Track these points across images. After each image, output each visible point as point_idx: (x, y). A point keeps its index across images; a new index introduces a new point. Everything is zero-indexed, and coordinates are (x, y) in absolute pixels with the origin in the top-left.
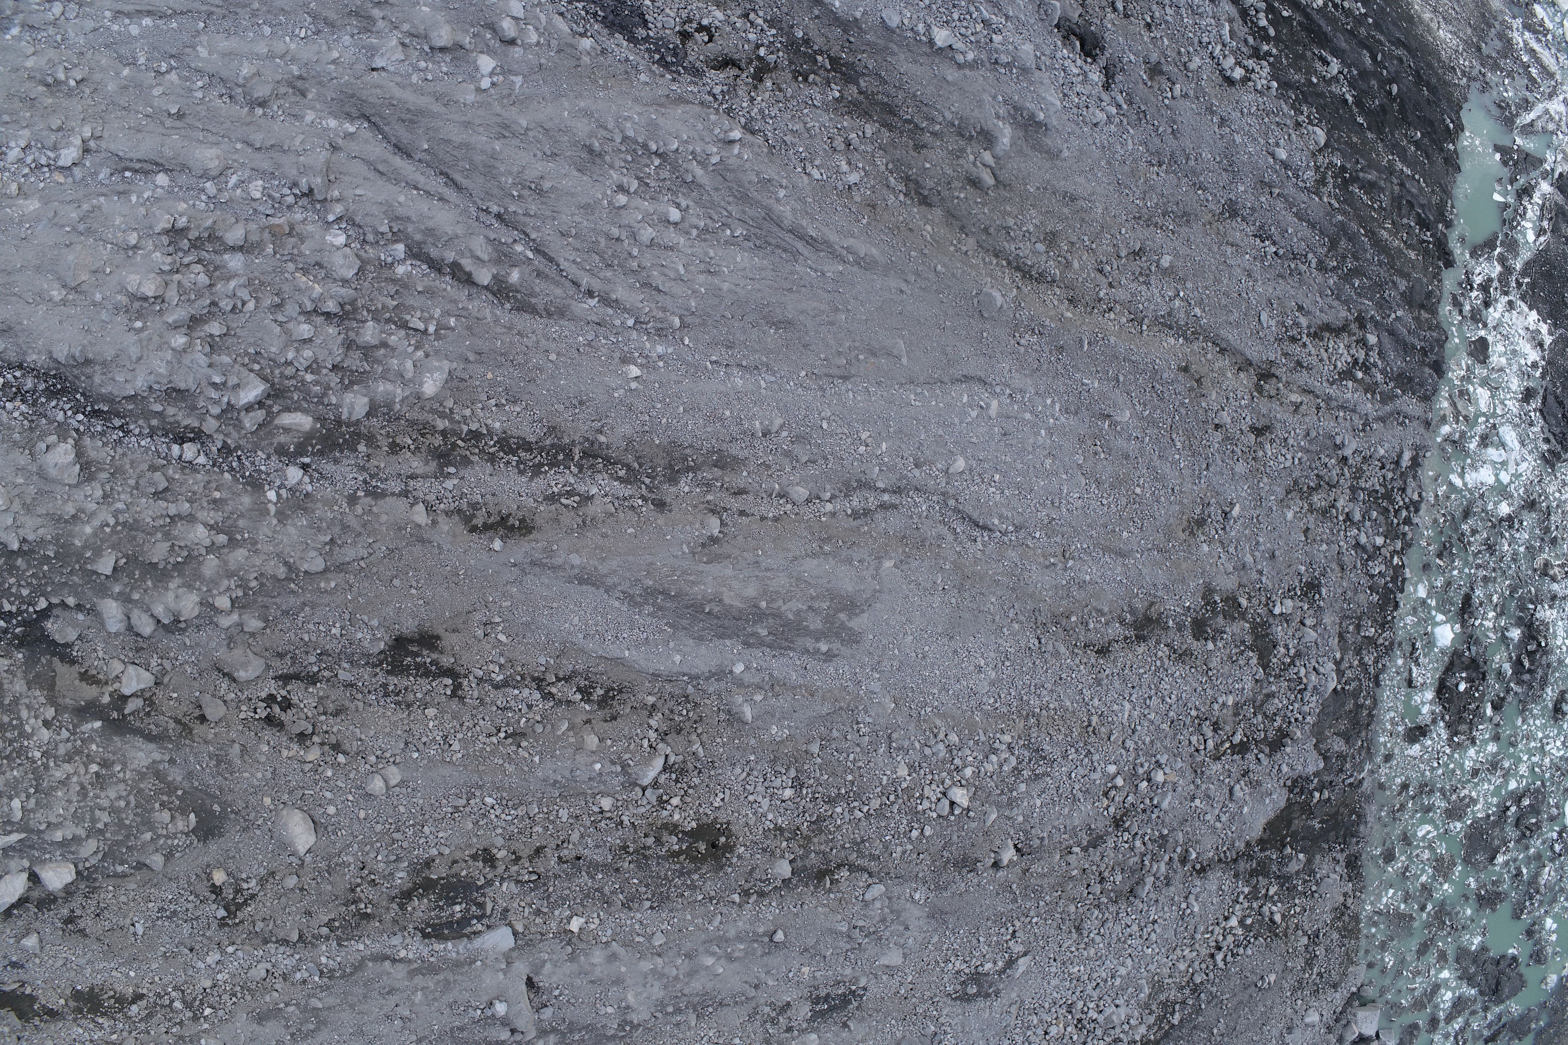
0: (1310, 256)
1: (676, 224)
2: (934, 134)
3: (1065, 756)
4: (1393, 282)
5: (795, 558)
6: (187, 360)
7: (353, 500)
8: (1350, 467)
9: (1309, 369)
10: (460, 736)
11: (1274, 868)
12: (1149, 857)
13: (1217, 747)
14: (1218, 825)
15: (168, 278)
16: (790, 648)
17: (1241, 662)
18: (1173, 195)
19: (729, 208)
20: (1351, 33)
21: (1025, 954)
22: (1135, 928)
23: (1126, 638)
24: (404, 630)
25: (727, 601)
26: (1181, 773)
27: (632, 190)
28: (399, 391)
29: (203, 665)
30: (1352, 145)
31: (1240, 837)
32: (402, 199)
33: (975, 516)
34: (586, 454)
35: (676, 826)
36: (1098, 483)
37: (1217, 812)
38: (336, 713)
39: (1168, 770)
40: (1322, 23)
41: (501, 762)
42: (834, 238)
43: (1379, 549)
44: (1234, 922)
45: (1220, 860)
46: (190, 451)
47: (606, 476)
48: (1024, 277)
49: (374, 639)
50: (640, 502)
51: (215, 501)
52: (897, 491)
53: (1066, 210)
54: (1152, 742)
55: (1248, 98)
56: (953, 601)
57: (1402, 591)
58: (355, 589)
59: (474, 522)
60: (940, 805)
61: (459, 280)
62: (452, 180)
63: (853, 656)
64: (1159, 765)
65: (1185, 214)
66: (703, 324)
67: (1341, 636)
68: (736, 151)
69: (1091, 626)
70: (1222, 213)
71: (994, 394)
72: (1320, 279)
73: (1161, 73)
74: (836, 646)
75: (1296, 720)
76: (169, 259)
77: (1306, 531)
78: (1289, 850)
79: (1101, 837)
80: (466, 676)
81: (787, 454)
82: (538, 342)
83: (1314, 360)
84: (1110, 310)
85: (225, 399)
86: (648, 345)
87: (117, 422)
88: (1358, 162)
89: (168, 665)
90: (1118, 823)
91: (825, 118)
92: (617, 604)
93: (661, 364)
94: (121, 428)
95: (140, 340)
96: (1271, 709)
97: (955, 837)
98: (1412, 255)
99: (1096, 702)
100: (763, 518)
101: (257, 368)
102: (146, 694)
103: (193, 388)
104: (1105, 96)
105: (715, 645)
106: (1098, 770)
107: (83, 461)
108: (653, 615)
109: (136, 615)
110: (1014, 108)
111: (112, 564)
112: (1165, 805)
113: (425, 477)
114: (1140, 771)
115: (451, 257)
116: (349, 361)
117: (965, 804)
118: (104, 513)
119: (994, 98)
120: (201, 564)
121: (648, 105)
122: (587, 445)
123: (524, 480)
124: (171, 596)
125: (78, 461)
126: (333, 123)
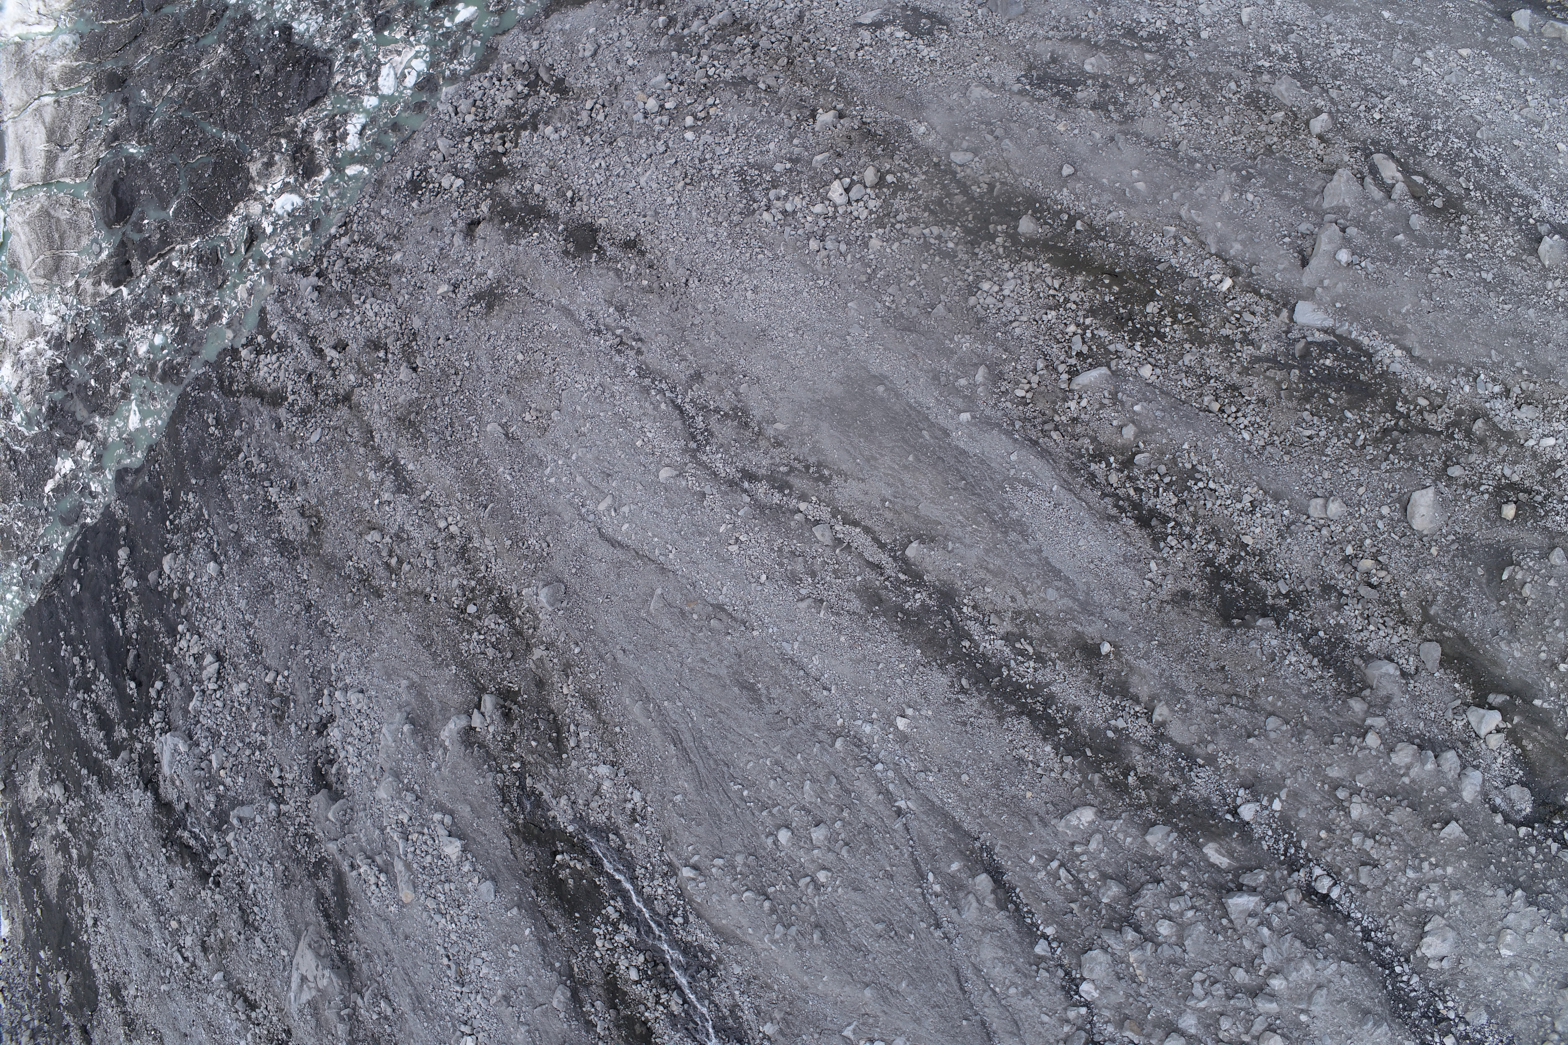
1: (787, 827)
3: (724, 171)
5: (859, 480)
6: (1280, 964)
7: (1210, 761)
10: (1239, 506)
12: (701, 42)
14: (624, 32)
16: (910, 406)
19: (731, 813)
21: (861, 25)
23: (608, 239)
25: (941, 480)
26: (630, 96)
27: (808, 879)
28: (1115, 828)
32: (1013, 991)
33: (678, 422)
34: (987, 678)
36: (551, 385)
37: (618, 44)
38: (1332, 589)
40: (105, 657)
41: (1217, 463)
42: (656, 734)
46: (1323, 885)
47: (981, 649)
49: (1263, 631)
50: (965, 609)
51: (1330, 830)
54: (639, 138)
55: (213, 635)
56: (742, 362)
60: (859, 196)
61: (1005, 891)
62: (959, 981)
63: (859, 368)
64: (646, 115)
65: (330, 567)
66: (817, 727)
68: (696, 858)
69: (633, 267)
71: (597, 515)
72: (245, 441)
74: (868, 385)
81: (811, 573)
82: (970, 798)
83: (294, 376)
85: (1268, 910)
86: (875, 739)
87: (1370, 946)
89: (1449, 716)
90: (711, 87)
92: (1039, 535)
93: (874, 716)
94: (1369, 940)
95: (1310, 1004)
99: (669, 200)
100: (867, 531)
101: (1224, 921)
102: (1482, 703)
103: (1289, 936)
104: (338, 712)
105: (974, 449)
106: (701, 142)
107: (1419, 931)
108: (1013, 507)
109: (1452, 775)
110: (426, 750)
111: (1447, 829)
112: (661, 77)
113: (1137, 742)
114: (665, 119)
115: (1000, 916)
116: (1143, 879)
117: (836, 184)
118: (1428, 877)
119: (438, 768)
120: (1372, 784)
121: (748, 944)
122: (981, 686)
123: (1053, 688)
124: (1414, 772)
125: (1424, 934)
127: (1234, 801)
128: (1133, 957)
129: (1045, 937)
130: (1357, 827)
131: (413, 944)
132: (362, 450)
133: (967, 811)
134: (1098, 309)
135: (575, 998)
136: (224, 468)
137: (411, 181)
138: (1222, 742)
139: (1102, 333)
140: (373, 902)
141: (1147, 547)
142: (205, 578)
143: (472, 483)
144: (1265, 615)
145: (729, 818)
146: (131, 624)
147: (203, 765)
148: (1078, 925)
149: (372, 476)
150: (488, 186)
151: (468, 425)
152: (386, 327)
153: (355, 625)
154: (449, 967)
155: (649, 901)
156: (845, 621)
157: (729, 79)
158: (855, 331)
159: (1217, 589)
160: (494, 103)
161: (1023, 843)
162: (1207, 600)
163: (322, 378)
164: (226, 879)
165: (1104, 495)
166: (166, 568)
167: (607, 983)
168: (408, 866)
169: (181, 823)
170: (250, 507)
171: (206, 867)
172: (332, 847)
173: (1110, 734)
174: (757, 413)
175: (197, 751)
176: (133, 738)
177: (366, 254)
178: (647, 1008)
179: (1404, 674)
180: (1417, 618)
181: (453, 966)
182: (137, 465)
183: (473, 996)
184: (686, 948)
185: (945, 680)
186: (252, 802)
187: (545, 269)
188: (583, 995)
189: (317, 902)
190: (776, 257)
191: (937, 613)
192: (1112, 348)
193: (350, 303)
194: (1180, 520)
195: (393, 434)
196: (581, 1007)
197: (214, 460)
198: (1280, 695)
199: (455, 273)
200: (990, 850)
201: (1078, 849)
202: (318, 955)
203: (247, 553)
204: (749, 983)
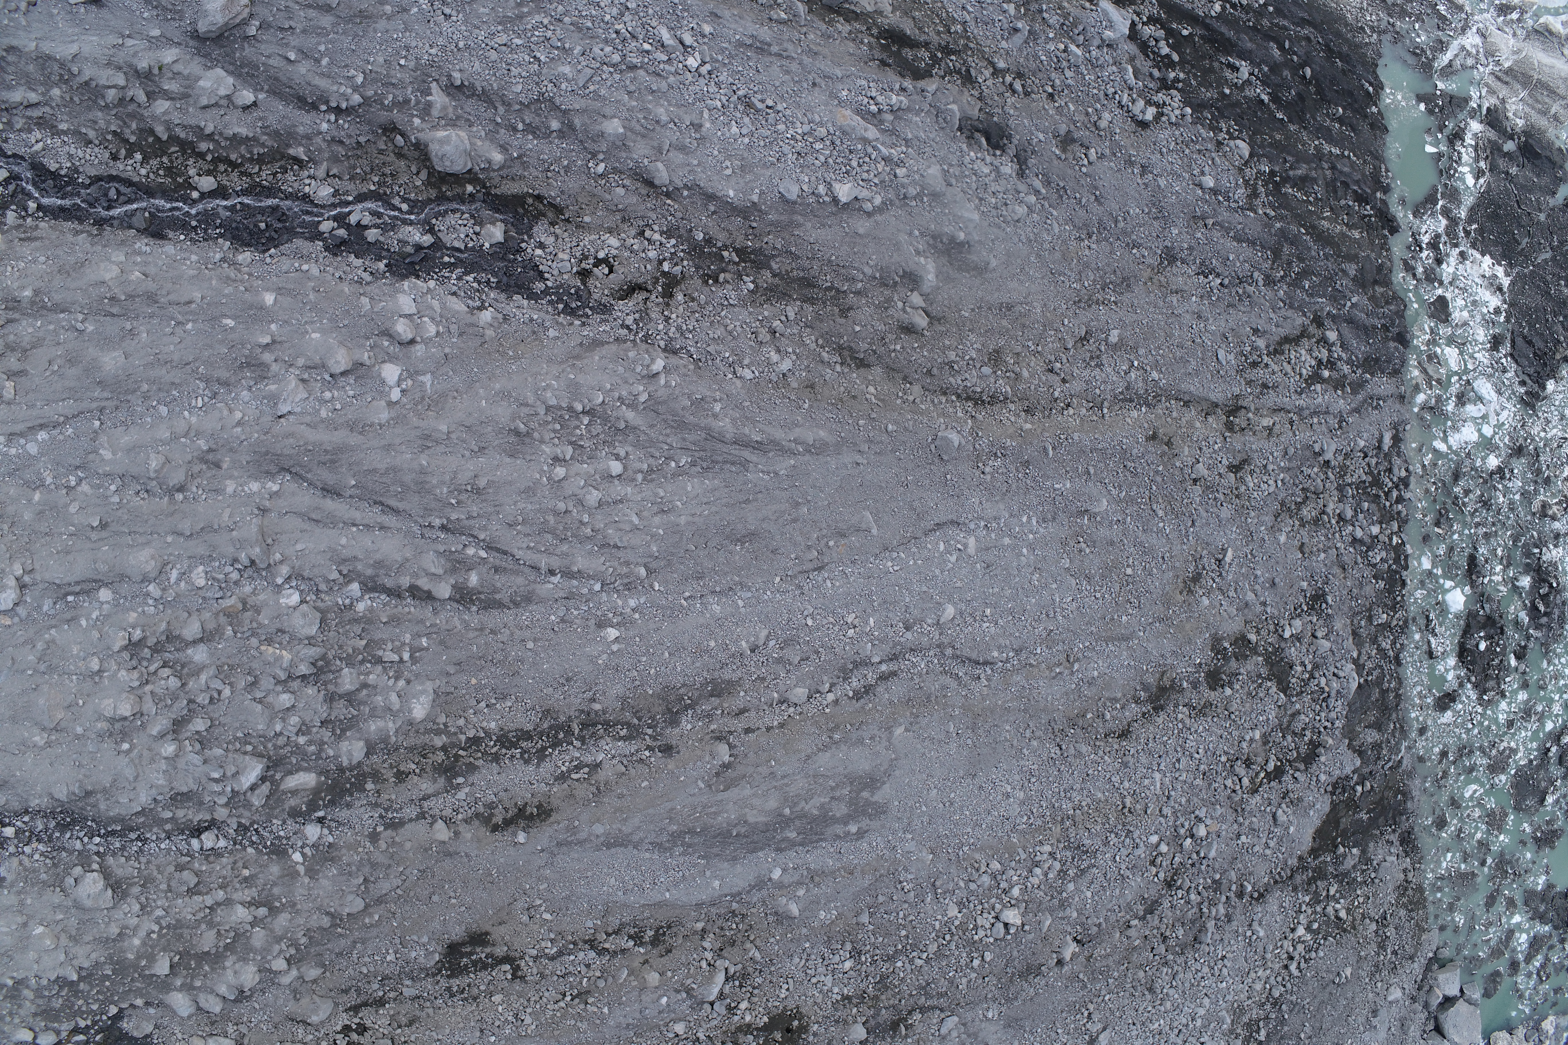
0: (1256, 274)
1: (620, 476)
2: (858, 293)
3: (1106, 843)
4: (1343, 271)
5: (808, 757)
6: (181, 764)
7: (374, 837)
8: (1333, 468)
9: (1275, 387)
10: (529, 1010)
11: (1331, 869)
12: (1206, 904)
13: (1252, 781)
14: (1268, 852)
15: (139, 692)
16: (821, 840)
17: (1261, 695)
18: (1108, 265)
19: (669, 441)
20: (1254, 28)
21: (1104, 1029)
22: (1206, 970)
23: (1144, 714)
24: (454, 937)
25: (751, 820)
26: (1222, 819)
27: (568, 457)
28: (391, 724)
29: (276, 1019)
30: (1275, 145)
31: (1291, 856)
32: (344, 541)
33: (974, 656)
34: (584, 726)
35: (749, 1025)
36: (1088, 578)
37: (1264, 840)
38: (410, 1024)
39: (1208, 822)
40: (1224, 29)
41: (573, 1022)
42: (779, 434)
43: (1377, 537)
44: (1301, 931)
45: (1276, 882)
46: (208, 840)
47: (608, 740)
48: (976, 404)
49: (428, 954)
50: (647, 753)
51: (246, 879)
52: (894, 658)
53: (1004, 323)
54: (1188, 801)
55: (1163, 135)
56: (969, 741)
57: (1406, 568)
58: (398, 915)
59: (494, 820)
60: (994, 929)
61: (421, 599)
62: (388, 506)
63: (883, 826)
64: (1199, 820)
65: (1124, 279)
66: (669, 564)
67: (1355, 634)
68: (662, 382)
69: (1108, 716)
70: (1161, 263)
71: (969, 532)
72: (1270, 294)
73: (1074, 141)
74: (865, 823)
75: (1325, 728)
76: (135, 674)
77: (1301, 548)
78: (1341, 849)
79: (1157, 901)
80: (522, 958)
81: (779, 661)
82: (512, 634)
83: (1279, 377)
84: (1068, 405)
85: (229, 789)
86: (620, 603)
87: (133, 836)
88: (1285, 161)
89: (243, 1029)
90: (1169, 884)
91: (744, 315)
92: (647, 855)
93: (637, 616)
94: (138, 839)
95: (132, 760)
96: (1298, 726)
97: (1015, 953)
98: (1356, 234)
99: (1126, 784)
100: (769, 729)
101: (250, 749)
103: (196, 788)
104: (1021, 186)
105: (749, 861)
107: (112, 882)
108: (683, 854)
109: (202, 998)
110: (932, 237)
111: (168, 965)
112: (1212, 855)
113: (436, 795)
114: (1182, 832)
115: (407, 582)
116: (335, 713)
117: (1019, 922)
118: (146, 923)
120: (249, 938)
121: (563, 362)
122: (583, 717)
123: (532, 768)
124: (230, 974)
125: (108, 885)
126: (255, 486)
127: (329, 828)
128: (286, 657)
131: (805, 86)
133: (505, 624)
135: (648, 183)
138: (379, 858)
140: (864, 82)
142: (1206, 169)
145: (668, 435)
148: (347, 633)
154: (763, 101)
156: (723, 657)
157: (1163, 902)
161: (443, 645)
166: (1240, 143)
168: (865, 142)
172: (931, 86)
174: (924, 721)
175: (1096, 43)
181: (760, 105)
183: (724, 99)
185: (613, 693)
186: (1020, 51)
190: (1013, 830)
191: (664, 730)
198: (373, 927)
199: (1230, 575)
204: (534, 333)
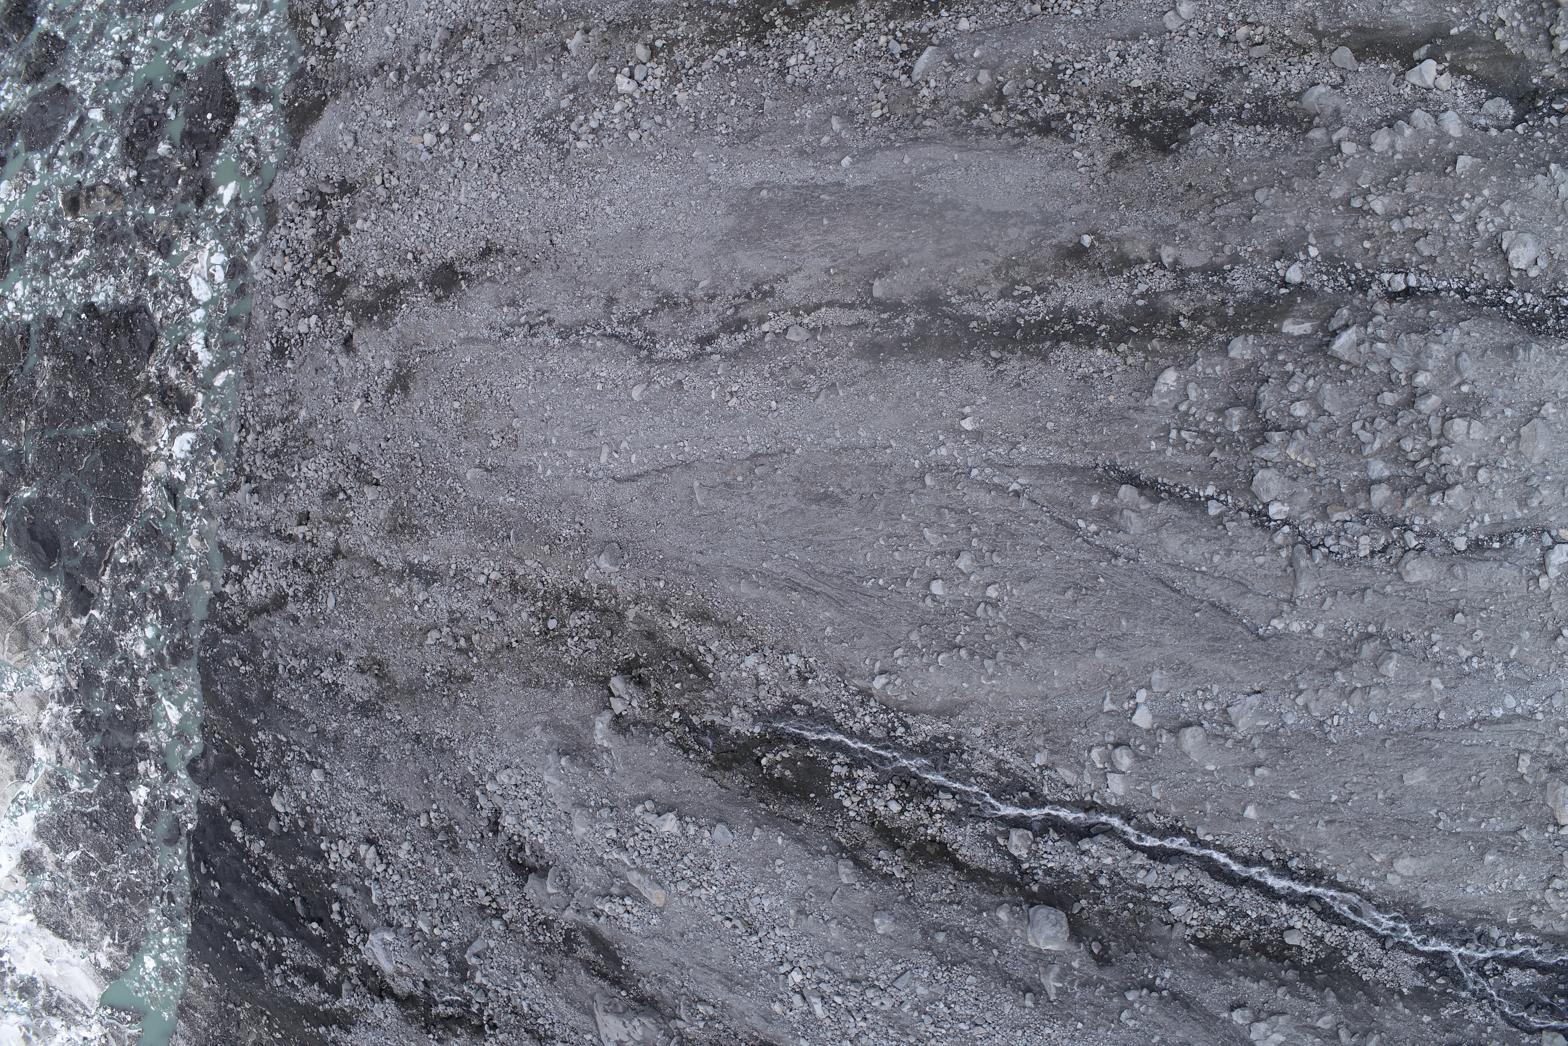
1: (935, 579)
3: (523, 142)
6: (1412, 363)
7: (1235, 260)
10: (1110, 65)
12: (436, 67)
14: (368, 108)
15: (1442, 441)
16: (798, 188)
26: (407, 147)
28: (1200, 369)
31: (346, 101)
32: (1216, 560)
33: (620, 346)
34: (1010, 337)
37: (369, 120)
39: (420, 147)
42: (773, 595)
45: (365, 77)
47: (989, 320)
49: (1200, 136)
50: (953, 300)
51: (1369, 237)
52: (698, 357)
54: (437, 170)
60: (644, 74)
61: (1150, 489)
62: (1166, 586)
63: (736, 192)
64: (429, 150)
66: (901, 483)
68: (878, 665)
69: (499, 266)
71: (604, 469)
74: (753, 198)
75: (293, 222)
76: (1443, 459)
79: (483, 77)
81: (809, 371)
82: (1066, 439)
85: (1370, 330)
86: (955, 454)
87: (1473, 298)
89: (1395, 90)
90: (468, 92)
93: (941, 438)
95: (1461, 374)
97: (627, 47)
99: (494, 196)
100: (831, 305)
101: (1343, 367)
102: (1411, 64)
103: (1402, 337)
104: (498, 800)
105: (871, 178)
106: (489, 134)
107: (1501, 256)
108: (934, 195)
109: (1431, 126)
110: (592, 765)
111: (1459, 165)
112: (422, 114)
113: (1167, 292)
114: (448, 141)
115: (1161, 508)
116: (1253, 389)
117: (619, 78)
118: (1473, 210)
119: (613, 771)
120: (1374, 179)
121: (972, 701)
122: (1010, 346)
123: (1068, 303)
124: (1399, 147)
125: (1505, 254)
126: (1296, 627)
127: (1278, 275)
128: (1292, 452)
129: (1209, 498)
130: (1389, 217)
131: (691, 935)
132: (376, 580)
133: (1072, 451)
134: (893, 13)
135: (859, 864)
136: (273, 689)
137: (274, 349)
138: (1233, 238)
139: (909, 25)
140: (634, 929)
141: (1063, 146)
142: (317, 788)
143: (484, 528)
144: (1193, 125)
145: (882, 612)
146: (281, 878)
147: (416, 938)
148: (1228, 467)
149: (398, 592)
150: (339, 303)
151: (451, 489)
152: (331, 474)
153: (466, 720)
154: (735, 927)
155: (864, 736)
156: (864, 384)
157: (478, 76)
158: (713, 169)
159: (1142, 134)
160: (300, 242)
161: (1136, 440)
162: (1139, 147)
163: (305, 556)
164: (499, 1017)
165: (999, 136)
166: (279, 808)
167: (877, 831)
168: (642, 871)
169: (430, 1003)
170: (315, 701)
171: (475, 1022)
172: (569, 914)
173: (1140, 302)
174: (678, 289)
175: (403, 931)
176: (343, 968)
177: (275, 434)
178: (926, 827)
179: (1334, 87)
180: (1312, 42)
181: (738, 922)
182: (200, 750)
183: (772, 935)
184: (923, 750)
185: (977, 365)
186: (477, 935)
187: (430, 325)
188: (864, 857)
189: (587, 971)
190: (610, 168)
191: (933, 321)
192: (924, 30)
193: (289, 480)
194: (1072, 109)
195: (394, 547)
196: (870, 868)
197: (261, 691)
198: (1251, 171)
199: (359, 386)
200: (1113, 467)
201: (1183, 408)
202: (618, 1014)
203: (337, 740)
204: (996, 735)
